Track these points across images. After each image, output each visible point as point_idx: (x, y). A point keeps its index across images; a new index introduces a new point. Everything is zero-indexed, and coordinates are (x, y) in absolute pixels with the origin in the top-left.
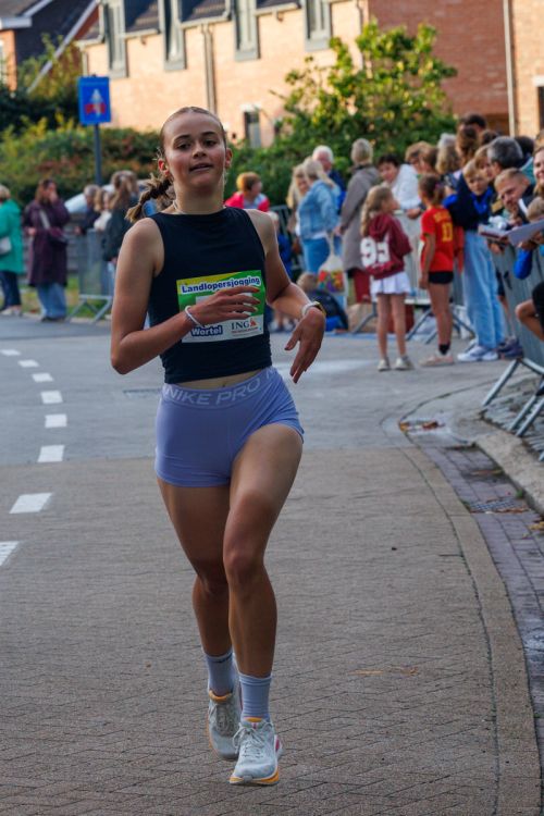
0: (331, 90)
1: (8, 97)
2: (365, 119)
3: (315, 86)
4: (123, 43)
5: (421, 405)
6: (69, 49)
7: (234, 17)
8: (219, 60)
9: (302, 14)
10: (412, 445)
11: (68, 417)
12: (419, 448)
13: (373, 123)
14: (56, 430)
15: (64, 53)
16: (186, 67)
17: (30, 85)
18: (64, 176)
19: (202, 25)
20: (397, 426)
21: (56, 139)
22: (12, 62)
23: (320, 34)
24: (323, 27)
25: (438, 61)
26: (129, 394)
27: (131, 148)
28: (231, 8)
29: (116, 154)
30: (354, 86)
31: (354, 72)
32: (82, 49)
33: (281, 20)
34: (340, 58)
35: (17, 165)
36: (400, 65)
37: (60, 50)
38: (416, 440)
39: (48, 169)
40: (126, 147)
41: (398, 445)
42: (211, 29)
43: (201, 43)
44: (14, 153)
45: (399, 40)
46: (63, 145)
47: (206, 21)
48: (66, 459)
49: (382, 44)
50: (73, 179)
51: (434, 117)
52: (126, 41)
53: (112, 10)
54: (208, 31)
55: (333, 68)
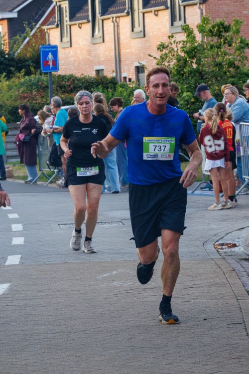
0: (183, 54)
1: (4, 57)
2: (202, 71)
3: (174, 51)
4: (68, 27)
5: (227, 234)
6: (39, 30)
7: (130, 13)
8: (122, 37)
9: (168, 12)
10: (221, 257)
11: (25, 239)
12: (224, 259)
13: (206, 73)
14: (18, 246)
15: (36, 32)
16: (104, 41)
17: (17, 50)
18: (34, 102)
19: (113, 18)
20: (213, 246)
21: (31, 81)
22: (6, 37)
23: (178, 23)
24: (180, 19)
25: (243, 39)
26: (61, 226)
27: (72, 86)
28: (129, 8)
29: (63, 89)
30: (196, 52)
31: (196, 44)
32: (46, 30)
33: (157, 15)
34: (188, 36)
35: (7, 95)
36: (222, 40)
37: (34, 31)
38: (223, 254)
39: (25, 98)
40: (70, 86)
41: (212, 256)
42: (118, 19)
43: (113, 27)
44: (6, 88)
45: (221, 26)
46: (33, 84)
47: (115, 15)
48: (21, 263)
49: (211, 29)
50: (39, 104)
51: (240, 70)
52: (70, 26)
53: (62, 8)
54: (116, 21)
55: (184, 42)
